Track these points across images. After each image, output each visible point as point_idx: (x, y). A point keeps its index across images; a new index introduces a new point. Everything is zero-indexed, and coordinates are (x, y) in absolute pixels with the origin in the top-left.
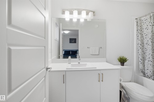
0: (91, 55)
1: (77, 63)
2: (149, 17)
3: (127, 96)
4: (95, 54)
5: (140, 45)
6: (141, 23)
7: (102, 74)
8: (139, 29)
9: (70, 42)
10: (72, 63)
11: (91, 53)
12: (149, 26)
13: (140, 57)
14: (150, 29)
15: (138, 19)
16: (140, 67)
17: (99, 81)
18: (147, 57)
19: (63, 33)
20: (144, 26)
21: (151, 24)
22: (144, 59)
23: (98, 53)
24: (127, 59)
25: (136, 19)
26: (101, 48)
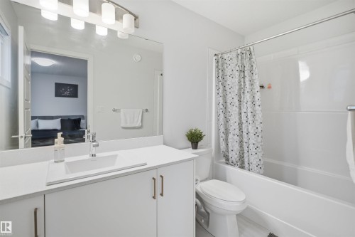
0: (123, 128)
1: (87, 157)
2: (235, 56)
3: (203, 210)
4: (133, 125)
5: (222, 107)
6: (223, 65)
7: (162, 177)
8: (220, 75)
9: (58, 94)
10: (67, 160)
11: (123, 125)
12: (235, 71)
13: (222, 129)
14: (237, 77)
15: (220, 56)
16: (222, 147)
17: (154, 197)
18: (232, 128)
19: (29, 62)
20: (228, 72)
21: (237, 68)
22: (227, 132)
23: (139, 124)
24: (203, 134)
25: (215, 55)
26: (147, 110)
